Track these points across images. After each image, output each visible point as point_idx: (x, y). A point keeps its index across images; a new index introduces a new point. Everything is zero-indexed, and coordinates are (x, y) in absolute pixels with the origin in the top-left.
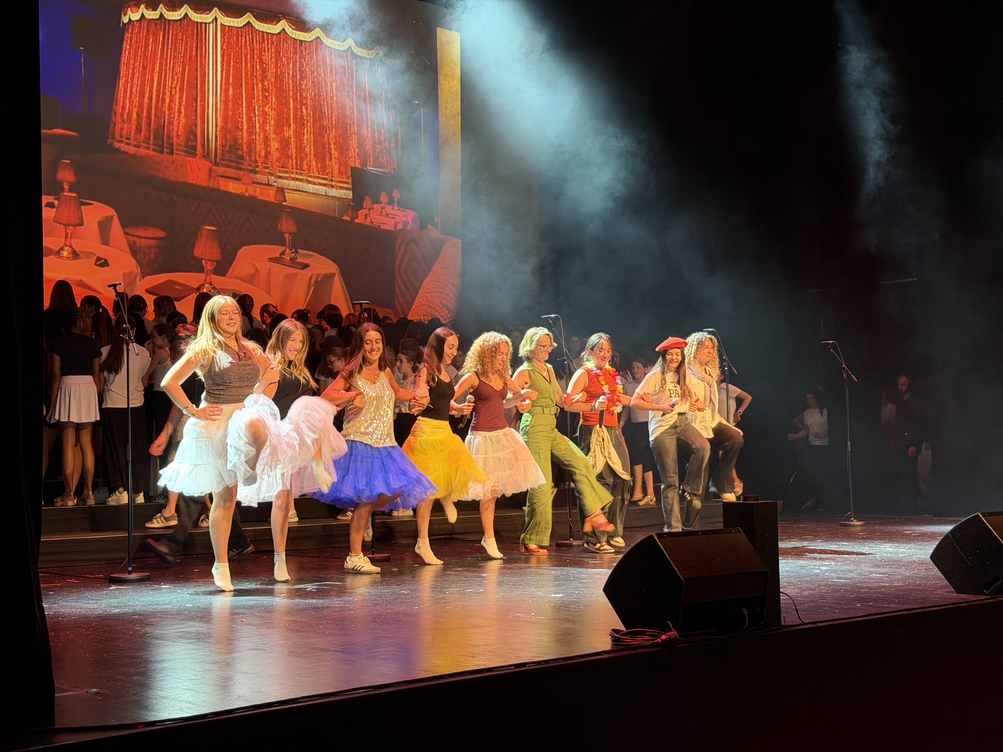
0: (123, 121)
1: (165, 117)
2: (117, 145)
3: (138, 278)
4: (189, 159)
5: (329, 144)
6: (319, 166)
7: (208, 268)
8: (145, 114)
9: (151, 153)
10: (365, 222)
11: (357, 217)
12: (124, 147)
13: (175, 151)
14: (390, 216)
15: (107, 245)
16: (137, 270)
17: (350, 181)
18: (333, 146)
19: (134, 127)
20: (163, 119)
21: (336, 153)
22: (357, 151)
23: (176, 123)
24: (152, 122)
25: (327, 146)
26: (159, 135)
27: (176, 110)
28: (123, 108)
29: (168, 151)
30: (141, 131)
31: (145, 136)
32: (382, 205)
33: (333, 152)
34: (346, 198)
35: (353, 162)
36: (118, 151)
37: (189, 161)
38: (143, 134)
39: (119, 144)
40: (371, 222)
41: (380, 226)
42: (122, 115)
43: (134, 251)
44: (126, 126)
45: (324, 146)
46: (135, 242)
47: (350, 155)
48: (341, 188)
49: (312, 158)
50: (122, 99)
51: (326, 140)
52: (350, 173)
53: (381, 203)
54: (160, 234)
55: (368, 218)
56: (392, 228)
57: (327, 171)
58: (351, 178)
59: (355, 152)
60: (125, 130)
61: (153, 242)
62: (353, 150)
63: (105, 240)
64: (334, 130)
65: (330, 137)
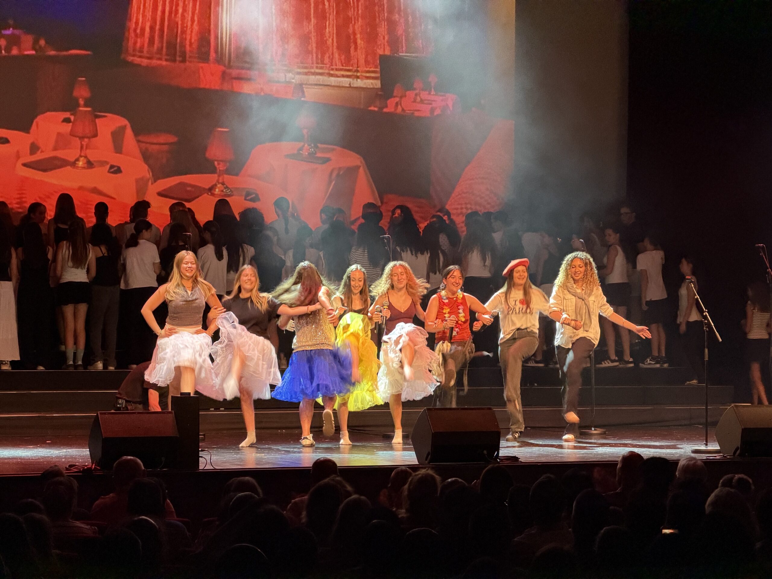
0: (136, 36)
1: (178, 27)
2: (130, 59)
3: (150, 183)
4: (201, 65)
5: (355, 34)
6: (343, 57)
7: (221, 169)
8: (158, 27)
9: (164, 63)
10: (396, 110)
11: (387, 107)
12: (137, 60)
13: (187, 59)
14: (426, 102)
15: (121, 153)
16: (148, 175)
17: (378, 70)
18: (358, 36)
19: (147, 40)
20: (175, 30)
21: (362, 42)
22: (386, 38)
23: (189, 32)
24: (165, 33)
25: (352, 37)
26: (171, 45)
27: (189, 19)
28: (137, 23)
29: (181, 59)
30: (154, 44)
31: (158, 49)
32: (417, 91)
33: (359, 41)
34: (374, 88)
35: (382, 49)
36: (132, 64)
37: (202, 67)
38: (156, 46)
39: (132, 58)
40: (403, 110)
41: (413, 113)
42: (135, 30)
43: (146, 157)
44: (139, 40)
45: (348, 37)
46: (147, 149)
47: (379, 43)
48: (368, 78)
49: (335, 50)
50: (135, 15)
51: (351, 31)
52: (378, 62)
53: (415, 89)
54: (172, 139)
55: (399, 106)
56: (428, 114)
57: (351, 62)
58: (379, 67)
59: (384, 39)
60: (138, 45)
61: (165, 148)
62: (382, 38)
63: (118, 148)
64: (360, 19)
65: (356, 27)
